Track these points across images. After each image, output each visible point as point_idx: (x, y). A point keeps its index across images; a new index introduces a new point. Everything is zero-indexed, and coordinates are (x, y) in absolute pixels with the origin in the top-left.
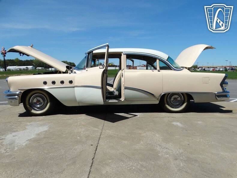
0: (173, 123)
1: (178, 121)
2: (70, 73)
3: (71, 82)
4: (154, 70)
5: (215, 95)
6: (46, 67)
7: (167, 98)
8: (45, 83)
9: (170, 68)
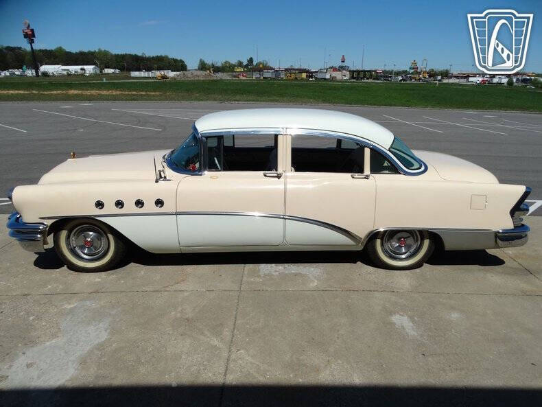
0: (393, 319)
2: (157, 181)
3: (159, 203)
4: (356, 175)
5: (496, 234)
6: (122, 69)
7: (382, 240)
8: (100, 205)
9: (394, 170)
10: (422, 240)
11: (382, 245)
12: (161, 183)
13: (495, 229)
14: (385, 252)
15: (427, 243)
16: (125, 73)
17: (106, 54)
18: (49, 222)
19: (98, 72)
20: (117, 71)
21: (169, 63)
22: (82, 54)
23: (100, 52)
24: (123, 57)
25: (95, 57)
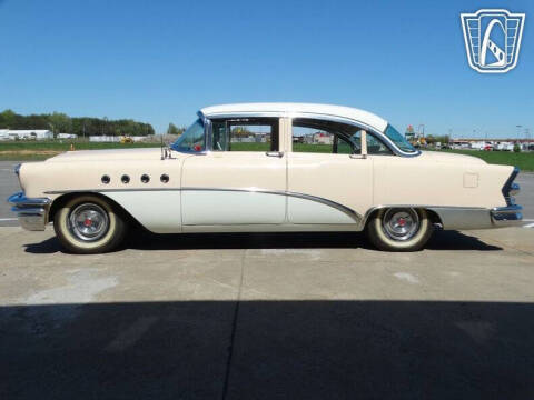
0: (396, 275)
1: (406, 271)
2: (163, 159)
3: (165, 178)
4: (354, 156)
5: (491, 213)
6: (80, 134)
7: (382, 219)
8: (106, 179)
9: (390, 152)
10: (421, 219)
11: (382, 225)
12: (167, 161)
13: (489, 208)
14: (385, 232)
15: (425, 222)
16: (83, 139)
17: (62, 117)
18: (53, 197)
19: (52, 136)
20: (74, 136)
21: (135, 127)
22: (34, 117)
23: (55, 115)
24: (82, 121)
25: (49, 121)
